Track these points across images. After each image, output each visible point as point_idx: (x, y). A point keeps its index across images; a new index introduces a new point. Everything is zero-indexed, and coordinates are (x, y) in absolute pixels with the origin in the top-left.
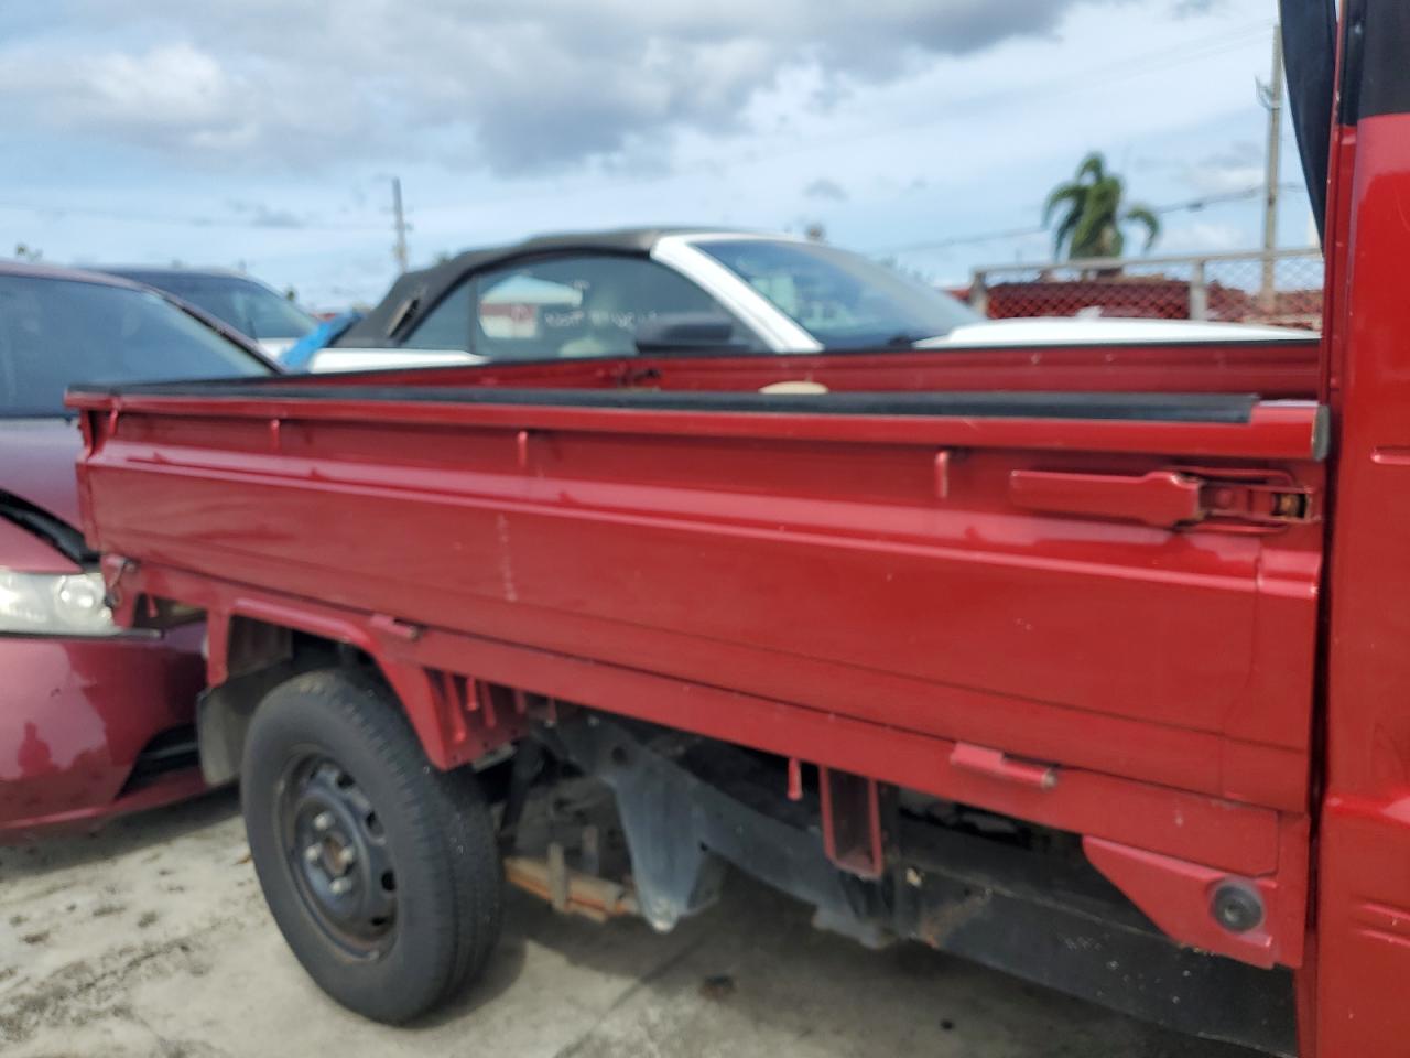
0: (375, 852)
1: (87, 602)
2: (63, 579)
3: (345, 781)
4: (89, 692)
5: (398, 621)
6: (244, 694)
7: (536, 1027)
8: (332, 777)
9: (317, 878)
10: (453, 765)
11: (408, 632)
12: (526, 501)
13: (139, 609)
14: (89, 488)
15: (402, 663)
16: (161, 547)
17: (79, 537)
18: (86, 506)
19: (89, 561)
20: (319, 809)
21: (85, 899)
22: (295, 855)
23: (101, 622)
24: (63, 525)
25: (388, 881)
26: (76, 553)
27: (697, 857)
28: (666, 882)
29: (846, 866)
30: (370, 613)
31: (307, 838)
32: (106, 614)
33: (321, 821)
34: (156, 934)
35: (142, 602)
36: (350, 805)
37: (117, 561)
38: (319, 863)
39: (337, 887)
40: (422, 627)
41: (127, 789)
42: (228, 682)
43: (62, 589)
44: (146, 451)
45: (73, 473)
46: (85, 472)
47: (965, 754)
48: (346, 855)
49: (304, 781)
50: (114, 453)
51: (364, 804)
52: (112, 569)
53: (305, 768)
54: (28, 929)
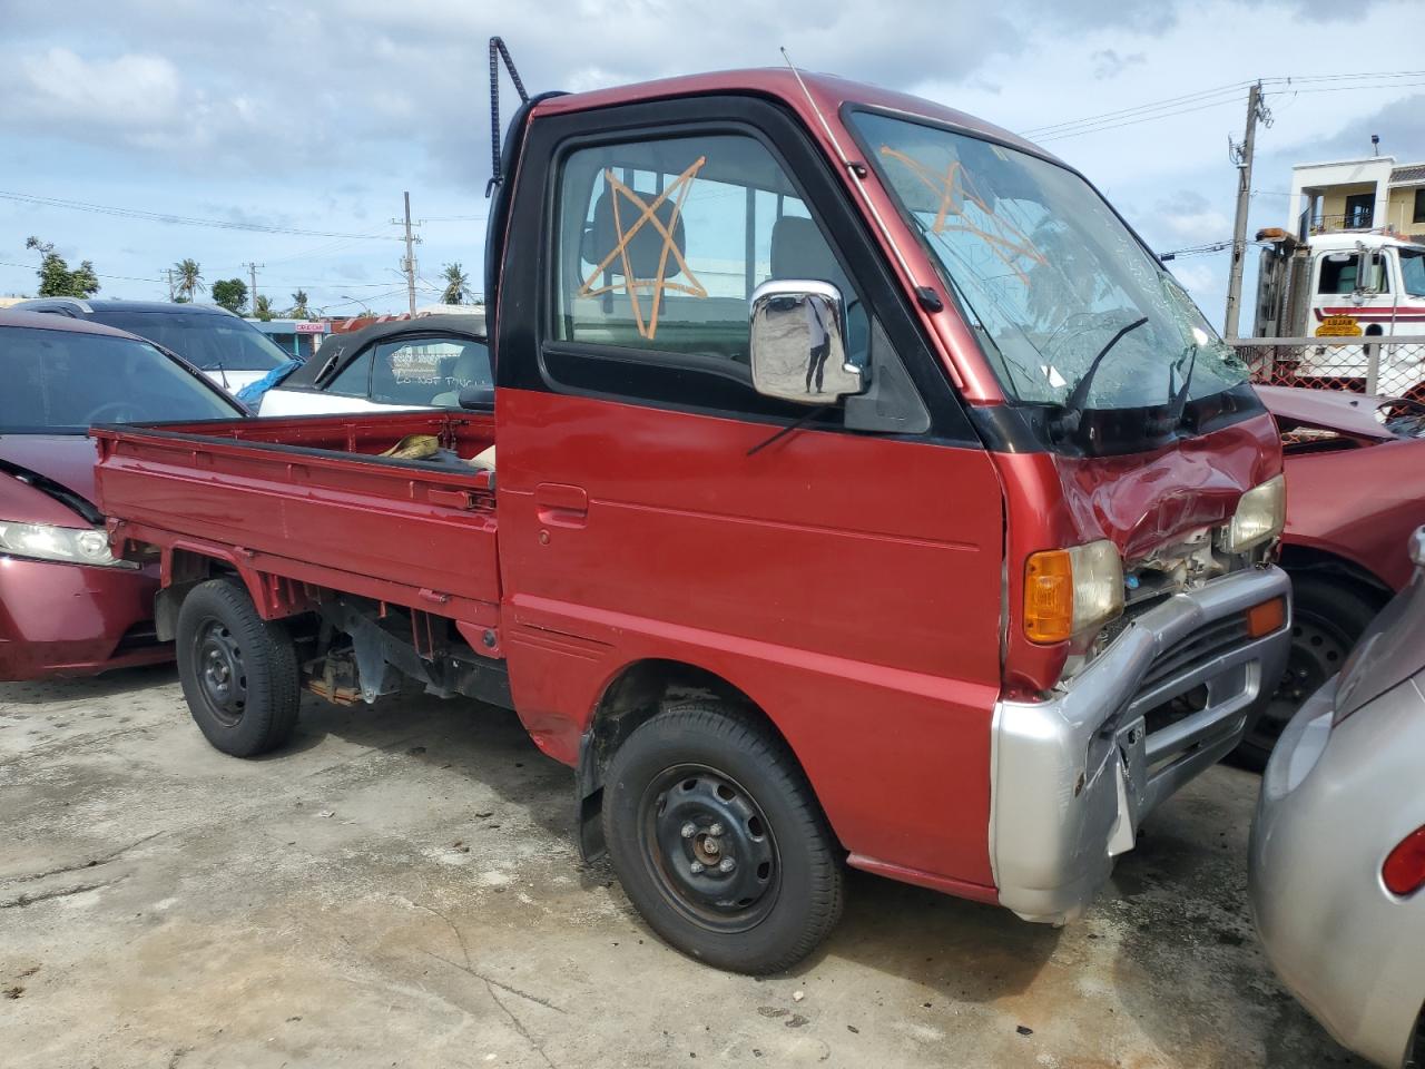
0: (238, 666)
1: (96, 547)
2: (83, 533)
3: (225, 633)
4: (96, 597)
5: (246, 549)
6: (178, 593)
7: (317, 761)
8: (219, 631)
9: (210, 684)
10: (270, 619)
11: (249, 554)
12: (293, 495)
13: (125, 548)
14: (101, 479)
15: (248, 570)
16: (140, 514)
17: (94, 508)
18: (99, 489)
19: (98, 522)
20: (214, 648)
21: (89, 712)
22: (201, 676)
23: (106, 558)
24: (83, 500)
25: (243, 682)
26: (91, 517)
27: (383, 666)
28: (371, 680)
29: (423, 657)
30: (234, 546)
31: (208, 664)
32: (108, 553)
33: (214, 654)
34: (129, 725)
35: (128, 542)
36: (226, 643)
37: (115, 521)
38: (213, 677)
39: (220, 687)
40: (256, 552)
41: (115, 654)
42: (171, 586)
43: (82, 538)
44: (133, 463)
45: (92, 473)
46: (98, 471)
47: (423, 592)
48: (224, 669)
49: (208, 635)
50: (115, 462)
51: (234, 644)
52: (112, 524)
53: (209, 626)
54: (55, 722)
